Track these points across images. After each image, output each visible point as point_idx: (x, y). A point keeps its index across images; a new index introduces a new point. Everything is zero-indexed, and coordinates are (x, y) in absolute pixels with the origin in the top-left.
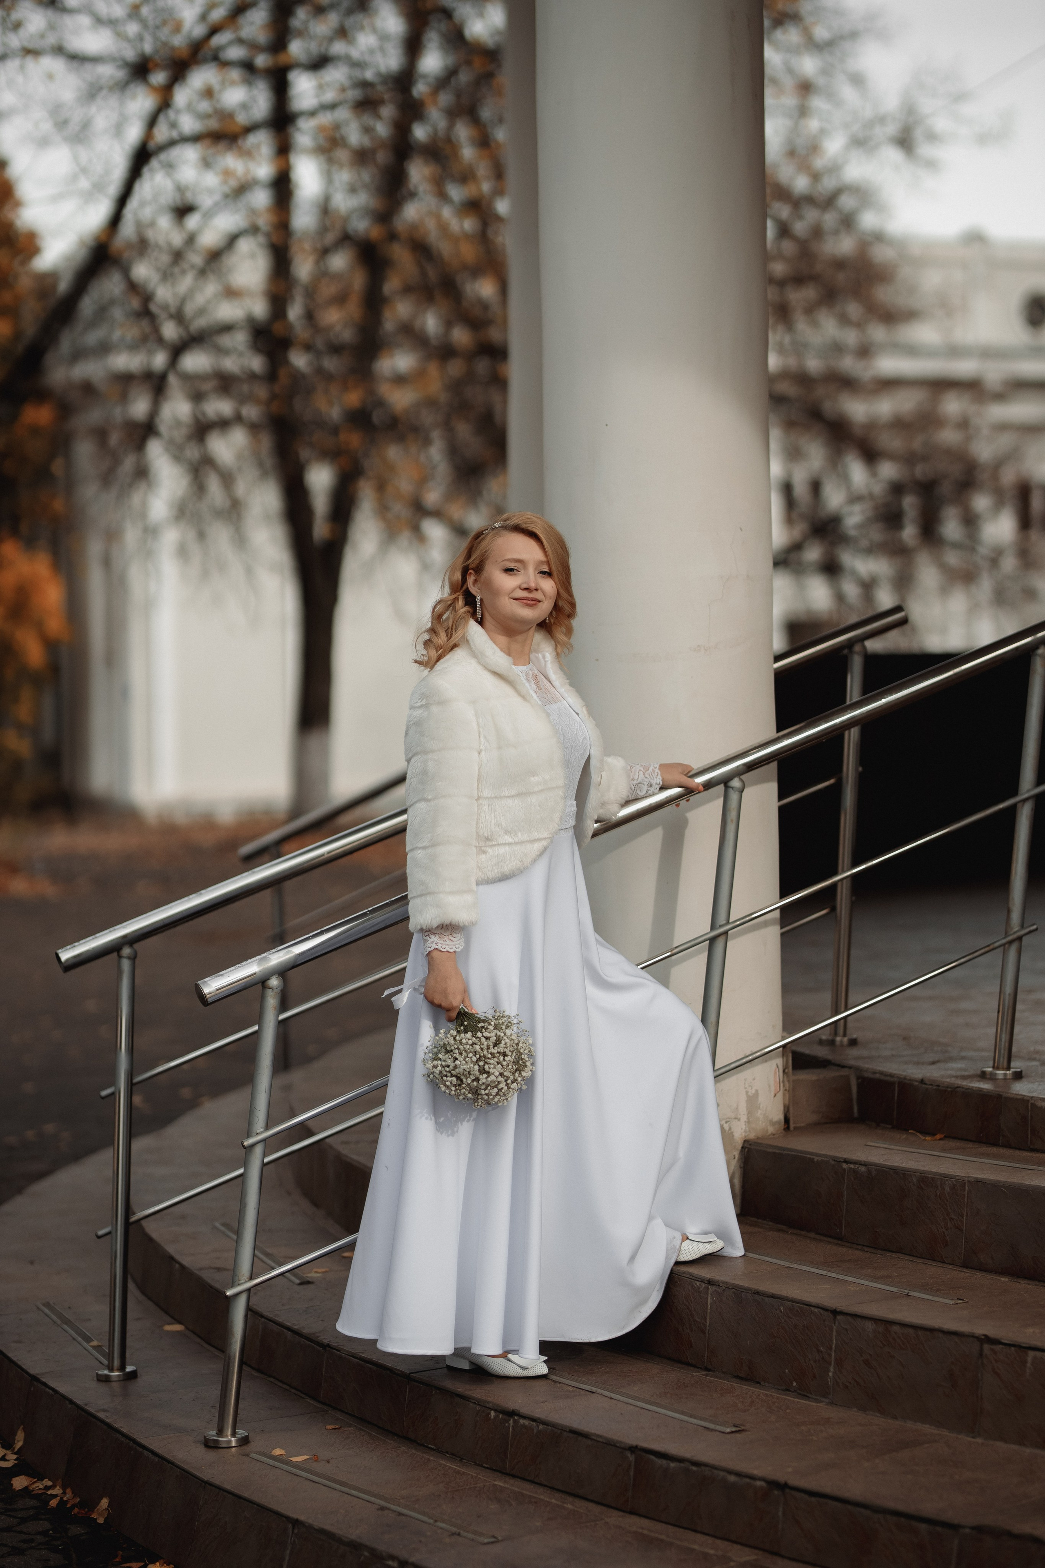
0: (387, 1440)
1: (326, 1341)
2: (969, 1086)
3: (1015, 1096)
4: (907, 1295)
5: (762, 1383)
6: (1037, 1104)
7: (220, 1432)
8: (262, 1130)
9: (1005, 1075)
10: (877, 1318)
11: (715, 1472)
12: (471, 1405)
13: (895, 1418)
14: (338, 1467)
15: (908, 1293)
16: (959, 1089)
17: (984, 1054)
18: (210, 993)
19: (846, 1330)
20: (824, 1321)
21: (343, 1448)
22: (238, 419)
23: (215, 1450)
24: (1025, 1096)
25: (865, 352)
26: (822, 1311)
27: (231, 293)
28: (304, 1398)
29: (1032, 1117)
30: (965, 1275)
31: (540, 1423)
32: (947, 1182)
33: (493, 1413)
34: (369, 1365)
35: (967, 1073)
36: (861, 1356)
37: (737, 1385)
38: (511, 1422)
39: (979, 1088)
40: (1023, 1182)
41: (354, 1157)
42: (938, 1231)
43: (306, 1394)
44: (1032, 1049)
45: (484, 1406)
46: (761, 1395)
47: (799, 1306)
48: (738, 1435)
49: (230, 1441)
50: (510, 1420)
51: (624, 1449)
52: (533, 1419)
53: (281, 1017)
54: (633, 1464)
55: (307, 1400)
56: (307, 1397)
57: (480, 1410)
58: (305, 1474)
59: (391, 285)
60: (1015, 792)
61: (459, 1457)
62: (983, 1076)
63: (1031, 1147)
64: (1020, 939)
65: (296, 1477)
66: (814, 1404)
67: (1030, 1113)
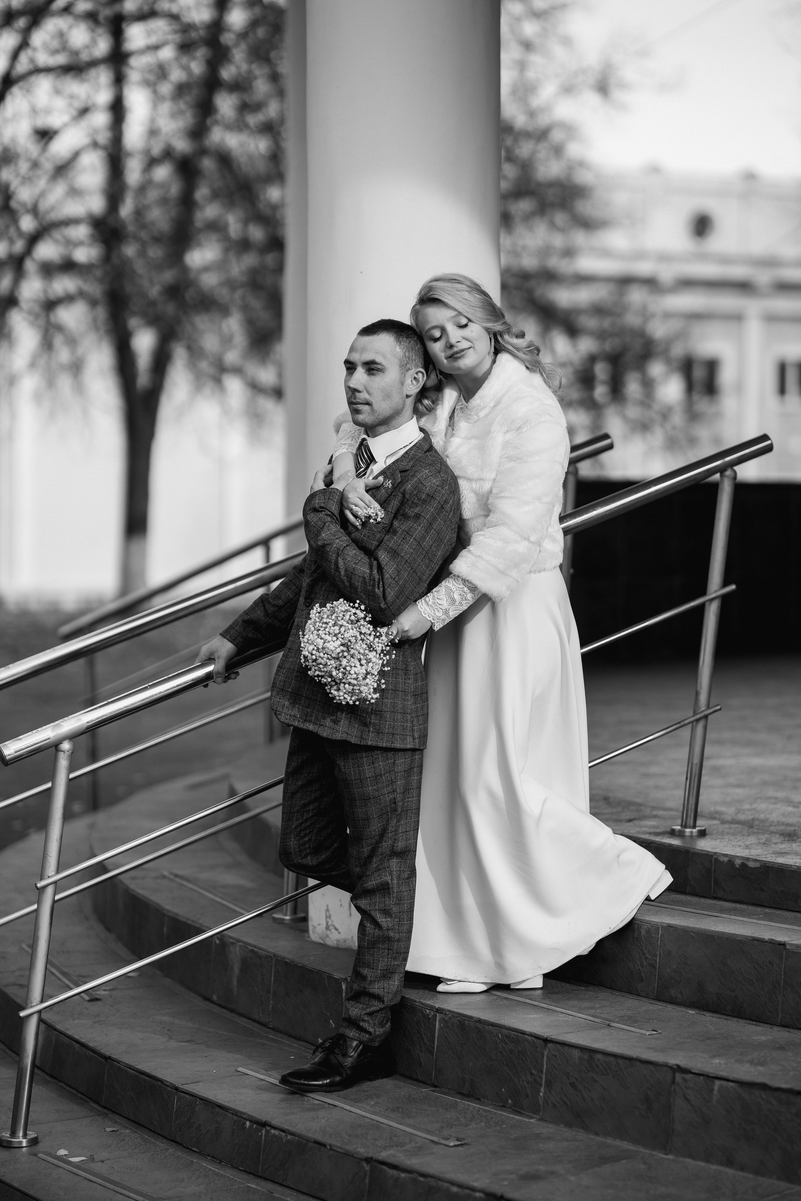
0: (157, 1143)
1: (108, 1054)
2: (661, 842)
3: (701, 852)
4: (608, 1025)
5: (482, 1100)
6: (720, 858)
7: (13, 1134)
8: (53, 873)
9: (692, 832)
10: (583, 1047)
11: (440, 1183)
12: (230, 1115)
13: (597, 1134)
14: (113, 1168)
15: (610, 1024)
16: (652, 845)
17: (674, 813)
18: (9, 755)
19: (555, 1056)
20: (536, 1048)
21: (119, 1149)
22: (81, 294)
23: (9, 1149)
24: (709, 852)
25: (569, 253)
26: (534, 1039)
27: (74, 192)
28: (88, 1102)
29: (715, 870)
30: (657, 1007)
31: (288, 1134)
32: (643, 927)
33: (248, 1123)
34: (143, 1076)
35: (658, 831)
36: (569, 1079)
37: (460, 1100)
38: (264, 1131)
39: (670, 844)
40: (710, 928)
41: (140, 891)
42: (635, 968)
43: (90, 1099)
44: (712, 809)
45: (241, 1117)
46: (481, 1111)
47: (515, 1035)
48: (461, 1149)
49: (21, 1142)
50: (263, 1130)
51: (361, 1159)
52: (283, 1131)
53: (72, 776)
54: (368, 1173)
55: (90, 1104)
56: (91, 1101)
57: (237, 1120)
58: (84, 1174)
59: (202, 193)
60: (703, 591)
61: (219, 1160)
62: (672, 833)
63: (714, 896)
64: (706, 717)
65: (76, 1176)
66: (527, 1120)
67: (713, 866)
